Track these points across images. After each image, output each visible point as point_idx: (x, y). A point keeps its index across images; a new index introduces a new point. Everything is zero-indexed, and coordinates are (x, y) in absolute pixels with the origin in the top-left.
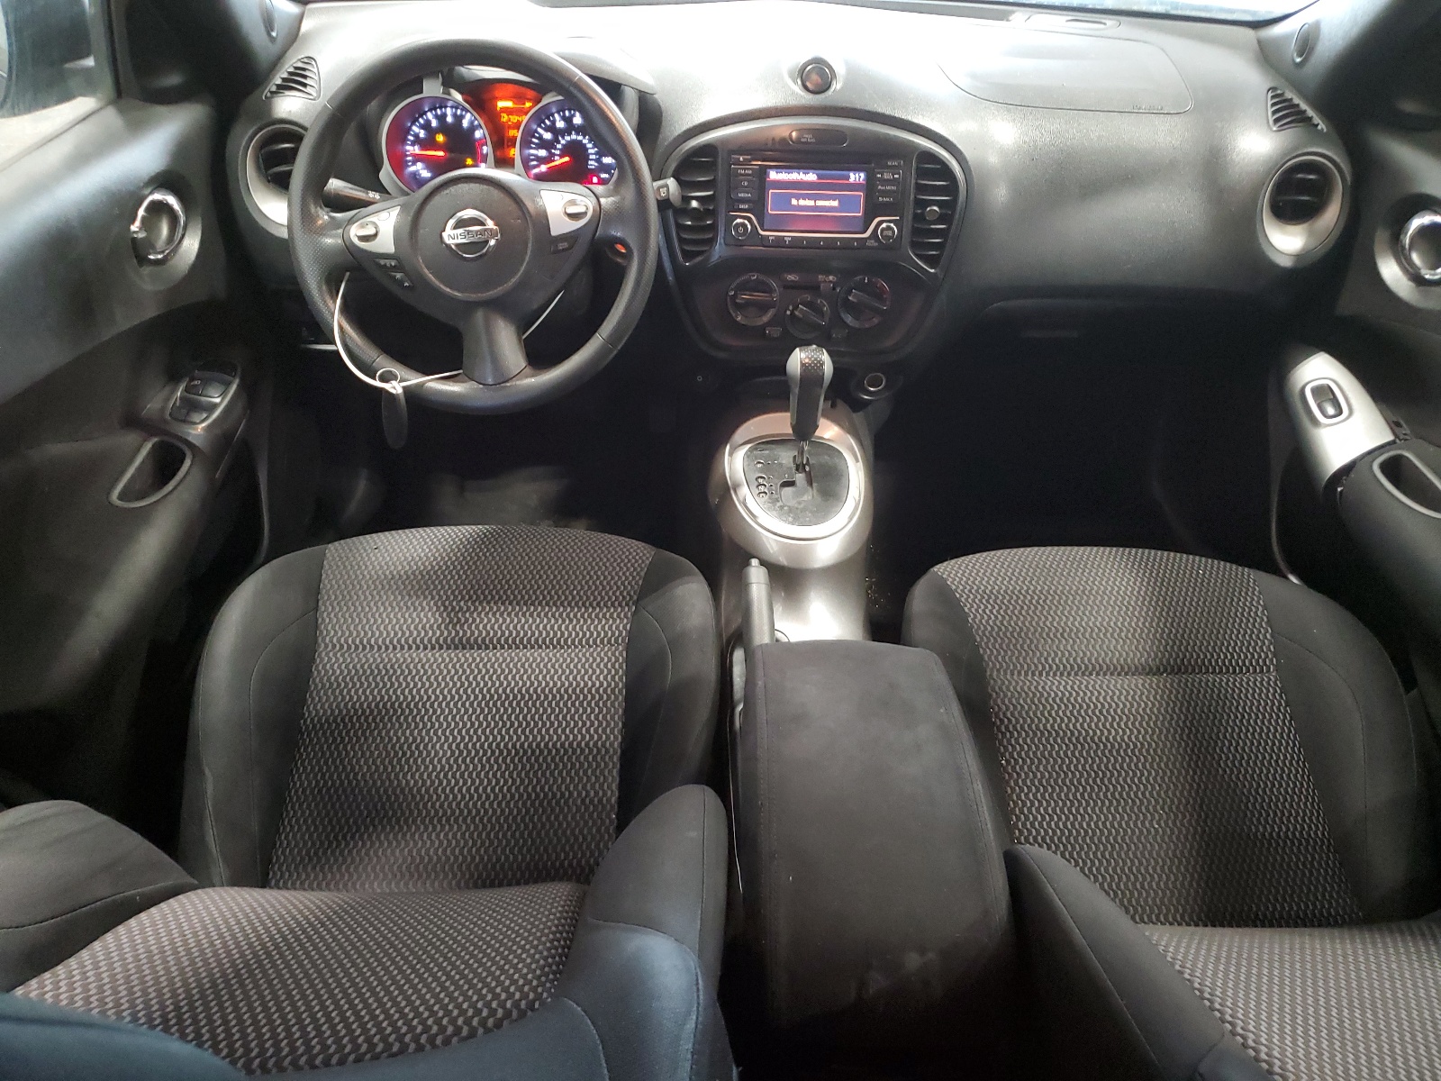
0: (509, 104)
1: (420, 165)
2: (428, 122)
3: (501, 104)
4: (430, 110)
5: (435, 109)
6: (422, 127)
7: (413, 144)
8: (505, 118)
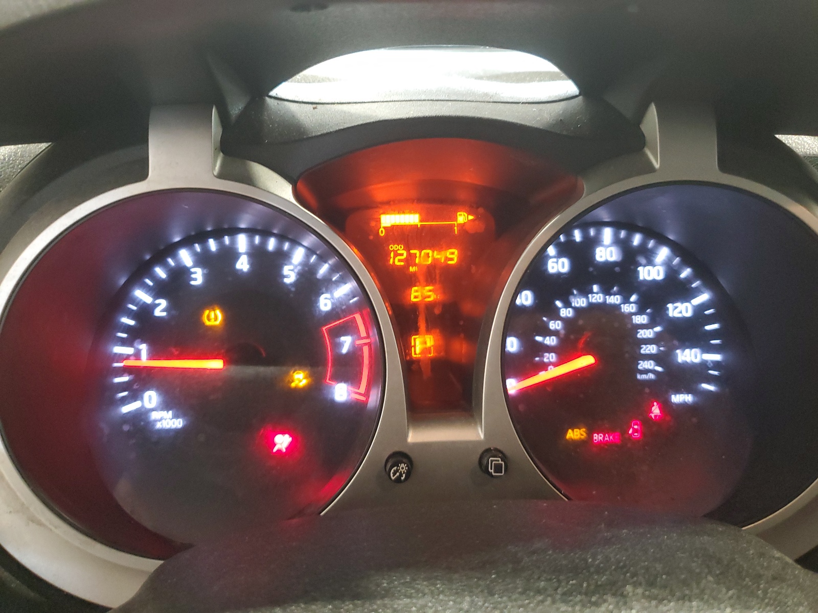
0: (411, 219)
1: (151, 398)
2: (180, 274)
3: (388, 220)
4: (187, 242)
5: (202, 237)
6: (160, 290)
7: (134, 335)
8: (397, 256)
